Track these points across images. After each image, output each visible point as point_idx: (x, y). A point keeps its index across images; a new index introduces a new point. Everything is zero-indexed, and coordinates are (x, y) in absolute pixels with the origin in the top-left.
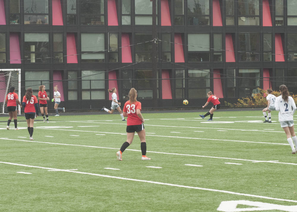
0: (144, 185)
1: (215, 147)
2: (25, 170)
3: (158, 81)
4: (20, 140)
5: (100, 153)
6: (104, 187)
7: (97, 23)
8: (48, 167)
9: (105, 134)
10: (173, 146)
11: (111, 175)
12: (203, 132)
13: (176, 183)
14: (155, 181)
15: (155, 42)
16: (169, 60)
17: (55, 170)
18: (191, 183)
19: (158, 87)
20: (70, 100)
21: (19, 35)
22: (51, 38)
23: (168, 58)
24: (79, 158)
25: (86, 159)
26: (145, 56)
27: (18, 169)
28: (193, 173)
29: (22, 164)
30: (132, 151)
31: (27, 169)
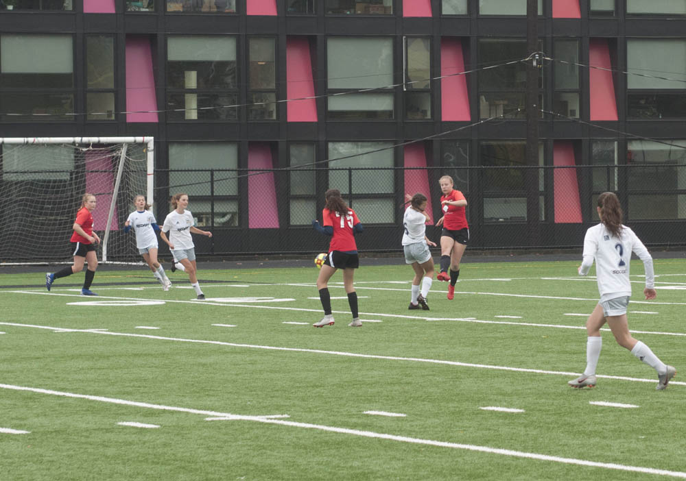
0: (466, 458)
1: (682, 355)
2: (142, 418)
3: (542, 172)
4: (141, 334)
5: (360, 370)
6: (356, 464)
7: (374, 10)
8: (208, 410)
9: (381, 318)
10: (567, 352)
11: (381, 430)
12: (655, 315)
13: (556, 453)
14: (499, 448)
15: (535, 64)
16: (573, 112)
17: (227, 418)
18: (598, 453)
19: (541, 188)
20: (296, 226)
21: (153, 43)
22: (243, 51)
23: (570, 108)
24: (298, 385)
25: (317, 387)
26: (506, 102)
27: (123, 414)
28: (607, 425)
29: (136, 400)
30: (449, 365)
31: (148, 414)
